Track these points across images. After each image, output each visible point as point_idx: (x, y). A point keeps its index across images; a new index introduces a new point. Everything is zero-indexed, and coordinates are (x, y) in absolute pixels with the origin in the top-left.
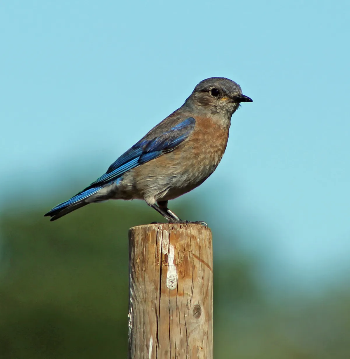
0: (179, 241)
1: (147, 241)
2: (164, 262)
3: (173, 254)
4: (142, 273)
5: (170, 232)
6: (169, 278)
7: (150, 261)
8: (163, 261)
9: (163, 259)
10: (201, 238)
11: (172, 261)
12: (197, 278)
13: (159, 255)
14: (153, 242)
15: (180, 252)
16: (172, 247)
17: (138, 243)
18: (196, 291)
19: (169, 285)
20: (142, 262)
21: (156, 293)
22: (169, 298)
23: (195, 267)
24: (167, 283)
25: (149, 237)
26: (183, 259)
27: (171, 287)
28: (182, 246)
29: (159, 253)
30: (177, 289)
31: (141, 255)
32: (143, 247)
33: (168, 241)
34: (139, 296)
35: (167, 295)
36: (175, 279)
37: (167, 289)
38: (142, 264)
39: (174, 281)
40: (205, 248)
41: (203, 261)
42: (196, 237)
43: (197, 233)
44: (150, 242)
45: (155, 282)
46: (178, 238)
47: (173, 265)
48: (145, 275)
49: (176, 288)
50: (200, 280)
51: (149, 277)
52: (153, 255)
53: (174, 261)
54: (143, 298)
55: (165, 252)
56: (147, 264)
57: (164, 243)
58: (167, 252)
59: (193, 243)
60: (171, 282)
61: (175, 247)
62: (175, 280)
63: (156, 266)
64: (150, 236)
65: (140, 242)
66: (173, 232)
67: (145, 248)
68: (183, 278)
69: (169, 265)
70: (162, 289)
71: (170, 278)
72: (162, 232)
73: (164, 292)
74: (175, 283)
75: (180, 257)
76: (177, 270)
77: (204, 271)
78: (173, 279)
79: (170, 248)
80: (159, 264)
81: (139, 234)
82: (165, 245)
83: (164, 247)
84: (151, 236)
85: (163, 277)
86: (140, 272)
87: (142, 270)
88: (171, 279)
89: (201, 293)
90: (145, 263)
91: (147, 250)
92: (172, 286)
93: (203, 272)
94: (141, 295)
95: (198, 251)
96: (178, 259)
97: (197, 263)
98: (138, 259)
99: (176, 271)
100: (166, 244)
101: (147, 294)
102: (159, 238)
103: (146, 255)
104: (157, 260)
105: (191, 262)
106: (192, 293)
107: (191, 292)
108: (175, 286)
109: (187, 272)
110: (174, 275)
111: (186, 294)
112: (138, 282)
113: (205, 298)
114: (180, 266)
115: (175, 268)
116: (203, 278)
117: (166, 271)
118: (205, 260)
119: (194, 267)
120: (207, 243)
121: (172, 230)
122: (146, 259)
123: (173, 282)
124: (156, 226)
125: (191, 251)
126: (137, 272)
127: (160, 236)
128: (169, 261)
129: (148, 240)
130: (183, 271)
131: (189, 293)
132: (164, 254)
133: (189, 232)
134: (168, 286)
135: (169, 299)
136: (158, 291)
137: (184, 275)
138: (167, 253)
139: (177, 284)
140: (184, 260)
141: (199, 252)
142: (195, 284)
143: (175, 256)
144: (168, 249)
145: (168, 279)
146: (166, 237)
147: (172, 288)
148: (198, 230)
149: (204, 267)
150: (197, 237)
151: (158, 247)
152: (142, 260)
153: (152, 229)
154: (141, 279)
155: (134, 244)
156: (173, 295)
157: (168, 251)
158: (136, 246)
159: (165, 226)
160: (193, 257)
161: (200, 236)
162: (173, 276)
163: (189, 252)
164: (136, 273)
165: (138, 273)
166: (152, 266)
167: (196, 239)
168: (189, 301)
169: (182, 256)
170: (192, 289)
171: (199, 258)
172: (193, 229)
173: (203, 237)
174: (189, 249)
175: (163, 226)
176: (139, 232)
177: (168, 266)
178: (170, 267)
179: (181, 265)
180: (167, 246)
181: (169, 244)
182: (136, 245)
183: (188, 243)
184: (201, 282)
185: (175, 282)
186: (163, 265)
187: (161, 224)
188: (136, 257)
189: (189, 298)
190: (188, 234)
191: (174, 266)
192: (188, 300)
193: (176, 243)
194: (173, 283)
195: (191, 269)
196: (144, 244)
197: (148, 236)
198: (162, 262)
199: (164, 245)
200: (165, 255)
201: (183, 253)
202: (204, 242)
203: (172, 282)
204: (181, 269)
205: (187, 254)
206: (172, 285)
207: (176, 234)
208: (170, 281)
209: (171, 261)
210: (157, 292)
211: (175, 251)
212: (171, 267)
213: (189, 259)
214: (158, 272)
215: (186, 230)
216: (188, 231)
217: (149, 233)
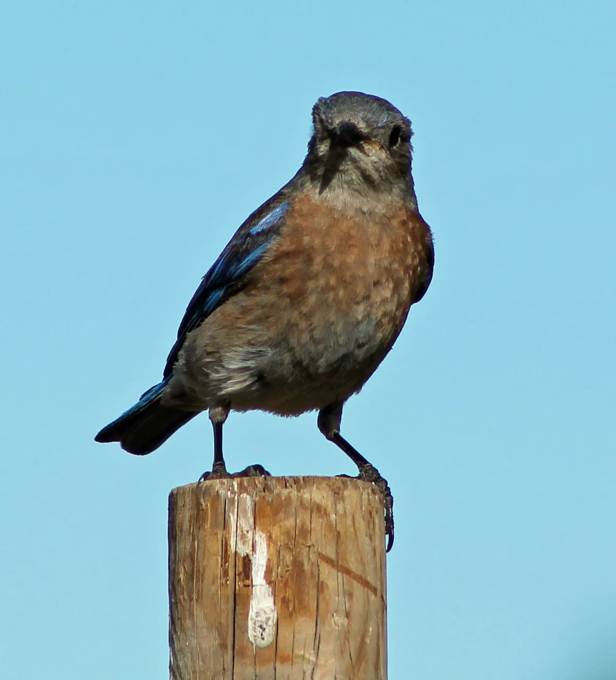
0: (280, 521)
1: (201, 522)
2: (241, 577)
3: (265, 553)
4: (191, 608)
5: (257, 499)
6: (254, 617)
7: (209, 574)
8: (239, 575)
9: (240, 568)
10: (341, 511)
11: (263, 574)
12: (329, 615)
13: (230, 560)
14: (214, 525)
15: (281, 548)
16: (261, 537)
17: (181, 531)
18: (328, 647)
19: (255, 636)
20: (190, 577)
21: (223, 656)
22: (255, 669)
23: (324, 586)
24: (249, 631)
25: (206, 513)
26: (290, 568)
27: (259, 640)
28: (288, 533)
29: (229, 553)
30: (274, 645)
31: (189, 560)
32: (193, 540)
33: (252, 520)
34: (186, 667)
35: (248, 661)
36: (268, 619)
37: (250, 645)
38: (190, 582)
39: (266, 623)
40: (353, 536)
41: (347, 572)
42: (325, 510)
43: (331, 498)
44: (208, 526)
45: (219, 628)
46: (276, 513)
47: (264, 582)
48: (198, 611)
49: (272, 643)
50: (339, 620)
51: (206, 616)
52: (215, 558)
53: (266, 573)
54: (194, 672)
55: (244, 550)
56: (202, 582)
57: (242, 528)
58: (248, 550)
59: (317, 525)
60: (259, 629)
61: (270, 538)
62: (270, 623)
63: (222, 587)
64: (207, 509)
65: (186, 525)
66: (264, 498)
67: (196, 542)
68: (291, 615)
69: (254, 583)
70: (237, 647)
71: (257, 617)
72: (236, 498)
73: (243, 654)
74: (270, 630)
75: (283, 564)
76: (275, 596)
77: (351, 595)
78: (264, 620)
79: (257, 538)
80: (228, 582)
81: (183, 505)
82: (245, 532)
83: (242, 539)
84: (209, 510)
85: (241, 614)
86: (187, 605)
87: (191, 599)
88: (259, 619)
89: (342, 653)
90: (198, 581)
91: (201, 545)
92: (263, 639)
93: (346, 600)
94: (189, 664)
95: (334, 543)
96: (278, 568)
97: (328, 575)
98: (183, 571)
99: (271, 600)
100: (246, 528)
101: (203, 661)
102: (230, 514)
103: (200, 559)
104: (224, 573)
105: (312, 573)
106: (318, 654)
107: (312, 651)
108: (269, 637)
109: (301, 602)
110: (268, 611)
111: (298, 656)
112: (183, 630)
113: (353, 667)
114: (281, 585)
115: (271, 590)
116: (348, 615)
117: (247, 599)
118: (354, 567)
119: (320, 587)
120: (361, 524)
121: (263, 494)
122: (198, 571)
123: (264, 626)
124: (224, 484)
125: (313, 545)
126: (181, 603)
127: (232, 508)
128: (253, 573)
129: (204, 520)
130: (291, 597)
131: (307, 656)
132: (242, 556)
133: (307, 496)
134: (252, 639)
135: (255, 672)
136: (227, 654)
137: (294, 608)
138: (247, 552)
139: (274, 632)
140: (292, 570)
141: (335, 547)
142: (324, 631)
143: (269, 560)
144: (251, 543)
145: (251, 619)
146: (245, 511)
147: (263, 643)
148: (333, 490)
149: (351, 586)
150: (329, 509)
151: (226, 538)
152: (190, 574)
153: (213, 493)
154: (188, 623)
155: (174, 532)
156: (263, 663)
157: (251, 549)
158: (178, 538)
159: (246, 484)
160: (319, 560)
161: (338, 505)
162: (265, 613)
163: (307, 549)
164: (177, 607)
165: (183, 606)
166: (214, 588)
167: (326, 514)
168: (307, 674)
169: (288, 558)
170: (317, 645)
171: (335, 563)
172: (317, 488)
173: (348, 507)
174: (307, 542)
175: (241, 484)
176: (185, 502)
177: (252, 586)
178: (255, 589)
179: (286, 584)
180: (250, 535)
181: (255, 528)
182: (179, 533)
183: (303, 526)
184: (342, 625)
185: (271, 628)
186: (240, 584)
187: (235, 479)
188: (178, 566)
189: (308, 668)
190: (305, 502)
191: (267, 586)
192: (304, 673)
193: (273, 526)
194: (264, 630)
195: (313, 592)
196: (195, 532)
197: (203, 510)
198: (237, 577)
199: (242, 531)
200: (244, 558)
201: (291, 550)
202: (349, 522)
203: (261, 627)
204: (286, 592)
205: (302, 554)
206: (262, 635)
207: (271, 504)
208: (258, 624)
209: (259, 573)
210: (225, 655)
211: (269, 546)
212: (258, 588)
213: (307, 567)
214: (227, 602)
215: (299, 491)
216: (304, 493)
217: (206, 504)
